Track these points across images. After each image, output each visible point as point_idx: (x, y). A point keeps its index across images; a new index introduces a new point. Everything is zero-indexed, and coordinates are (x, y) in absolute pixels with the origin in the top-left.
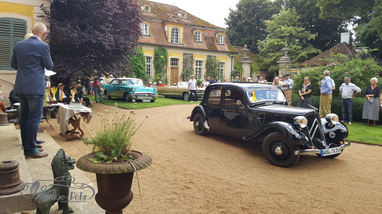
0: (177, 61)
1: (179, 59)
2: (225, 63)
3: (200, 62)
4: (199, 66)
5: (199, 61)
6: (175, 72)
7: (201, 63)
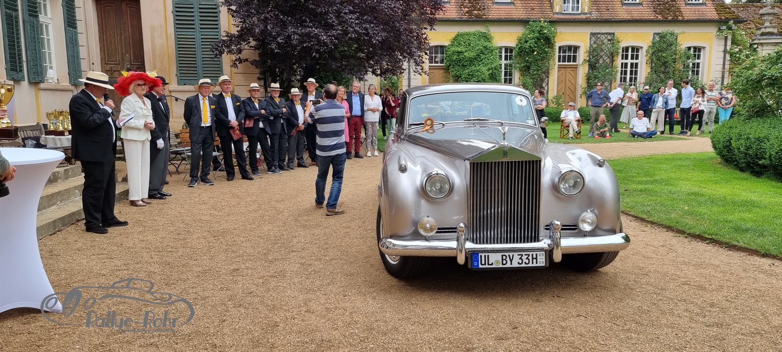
0: (575, 52)
1: (579, 47)
2: (704, 48)
3: (636, 49)
4: (632, 58)
5: (633, 49)
6: (569, 77)
7: (638, 51)
